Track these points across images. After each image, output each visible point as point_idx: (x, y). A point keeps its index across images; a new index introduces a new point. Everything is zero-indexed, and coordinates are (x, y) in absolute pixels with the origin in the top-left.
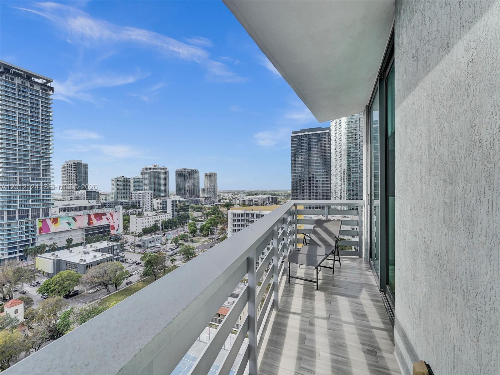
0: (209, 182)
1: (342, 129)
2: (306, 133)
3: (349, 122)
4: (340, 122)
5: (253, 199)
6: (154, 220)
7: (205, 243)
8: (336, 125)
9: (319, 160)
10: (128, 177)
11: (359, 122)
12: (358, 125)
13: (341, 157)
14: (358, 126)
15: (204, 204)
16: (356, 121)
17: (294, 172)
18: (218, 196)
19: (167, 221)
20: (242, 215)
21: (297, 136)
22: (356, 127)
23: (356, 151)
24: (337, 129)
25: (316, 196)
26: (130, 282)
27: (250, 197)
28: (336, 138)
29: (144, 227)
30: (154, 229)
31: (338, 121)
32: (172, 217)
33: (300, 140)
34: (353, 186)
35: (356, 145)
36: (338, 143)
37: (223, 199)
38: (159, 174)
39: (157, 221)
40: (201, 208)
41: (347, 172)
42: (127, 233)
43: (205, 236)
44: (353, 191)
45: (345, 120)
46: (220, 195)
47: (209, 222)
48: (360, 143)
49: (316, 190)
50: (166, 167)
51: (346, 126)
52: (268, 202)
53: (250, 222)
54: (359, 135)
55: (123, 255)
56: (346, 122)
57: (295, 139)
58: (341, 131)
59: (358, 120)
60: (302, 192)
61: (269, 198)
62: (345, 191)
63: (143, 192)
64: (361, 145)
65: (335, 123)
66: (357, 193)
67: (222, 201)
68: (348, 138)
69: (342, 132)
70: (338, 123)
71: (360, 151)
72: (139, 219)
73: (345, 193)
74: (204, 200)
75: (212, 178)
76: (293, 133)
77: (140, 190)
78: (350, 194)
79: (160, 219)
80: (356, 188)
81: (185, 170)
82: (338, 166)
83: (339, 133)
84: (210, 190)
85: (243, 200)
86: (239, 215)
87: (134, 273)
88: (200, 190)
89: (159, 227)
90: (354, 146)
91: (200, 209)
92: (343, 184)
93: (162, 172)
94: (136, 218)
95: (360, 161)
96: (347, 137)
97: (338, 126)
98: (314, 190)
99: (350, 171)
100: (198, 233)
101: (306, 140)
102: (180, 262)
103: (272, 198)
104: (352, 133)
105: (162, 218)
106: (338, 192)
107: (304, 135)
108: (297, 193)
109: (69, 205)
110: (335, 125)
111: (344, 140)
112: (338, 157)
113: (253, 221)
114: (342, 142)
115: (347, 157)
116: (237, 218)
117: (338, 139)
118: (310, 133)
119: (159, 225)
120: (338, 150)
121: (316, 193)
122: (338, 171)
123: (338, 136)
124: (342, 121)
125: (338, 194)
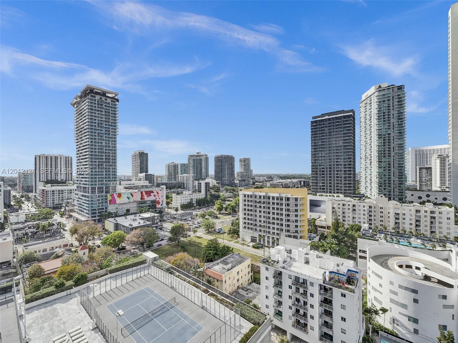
0: (243, 166)
1: (372, 109)
2: (327, 117)
3: (380, 102)
4: (370, 102)
5: (283, 182)
6: (190, 198)
7: (227, 220)
8: (366, 106)
9: (341, 144)
10: (177, 163)
11: (393, 100)
12: (392, 104)
13: (371, 139)
15: (238, 186)
16: (389, 100)
17: (314, 156)
18: (253, 179)
19: (201, 199)
20: (251, 197)
21: (317, 121)
22: (389, 107)
23: (389, 132)
24: (367, 110)
25: (337, 180)
26: (161, 245)
27: (281, 181)
28: (366, 119)
29: (182, 203)
30: (189, 205)
31: (368, 102)
32: (206, 196)
33: (320, 125)
34: (384, 170)
35: (389, 126)
36: (368, 125)
37: (257, 182)
38: (201, 160)
39: (192, 199)
40: (234, 190)
41: (378, 155)
42: (168, 208)
43: (229, 214)
44: (385, 175)
45: (375, 100)
46: (254, 178)
47: (235, 202)
48: (393, 123)
49: (337, 174)
50: (206, 154)
51: (377, 106)
52: (299, 186)
53: (258, 202)
54: (393, 114)
55: (162, 224)
56: (376, 102)
57: (315, 124)
59: (391, 98)
60: (322, 176)
61: (300, 181)
62: (376, 175)
63: (187, 175)
64: (394, 125)
65: (365, 104)
66: (389, 178)
67: (256, 183)
68: (379, 119)
69: (372, 113)
70: (368, 104)
71: (393, 132)
72: (179, 196)
73: (376, 177)
74: (238, 183)
75: (246, 163)
76: (314, 118)
77: (185, 173)
78: (381, 178)
79: (195, 197)
80: (389, 173)
81: (222, 156)
82: (368, 150)
83: (369, 114)
84: (244, 174)
85: (273, 183)
86: (248, 196)
87: (165, 238)
88: (235, 173)
89: (194, 204)
90: (387, 127)
91: (231, 191)
92: (373, 168)
93: (203, 158)
94: (177, 196)
95: (393, 143)
96: (377, 118)
97: (368, 107)
98: (335, 174)
99: (381, 154)
100: (223, 211)
101: (326, 124)
102: (202, 233)
103: (304, 182)
104: (384, 113)
105: (197, 197)
106: (368, 176)
107: (324, 119)
108: (317, 177)
109: (131, 184)
110: (364, 106)
111: (374, 121)
112: (368, 140)
113: (260, 202)
114: (372, 123)
115: (377, 139)
116: (247, 199)
117: (368, 120)
118: (331, 117)
119: (194, 202)
120: (368, 132)
121: (337, 177)
122: (367, 155)
123: (368, 118)
124: (372, 101)
125: (368, 179)
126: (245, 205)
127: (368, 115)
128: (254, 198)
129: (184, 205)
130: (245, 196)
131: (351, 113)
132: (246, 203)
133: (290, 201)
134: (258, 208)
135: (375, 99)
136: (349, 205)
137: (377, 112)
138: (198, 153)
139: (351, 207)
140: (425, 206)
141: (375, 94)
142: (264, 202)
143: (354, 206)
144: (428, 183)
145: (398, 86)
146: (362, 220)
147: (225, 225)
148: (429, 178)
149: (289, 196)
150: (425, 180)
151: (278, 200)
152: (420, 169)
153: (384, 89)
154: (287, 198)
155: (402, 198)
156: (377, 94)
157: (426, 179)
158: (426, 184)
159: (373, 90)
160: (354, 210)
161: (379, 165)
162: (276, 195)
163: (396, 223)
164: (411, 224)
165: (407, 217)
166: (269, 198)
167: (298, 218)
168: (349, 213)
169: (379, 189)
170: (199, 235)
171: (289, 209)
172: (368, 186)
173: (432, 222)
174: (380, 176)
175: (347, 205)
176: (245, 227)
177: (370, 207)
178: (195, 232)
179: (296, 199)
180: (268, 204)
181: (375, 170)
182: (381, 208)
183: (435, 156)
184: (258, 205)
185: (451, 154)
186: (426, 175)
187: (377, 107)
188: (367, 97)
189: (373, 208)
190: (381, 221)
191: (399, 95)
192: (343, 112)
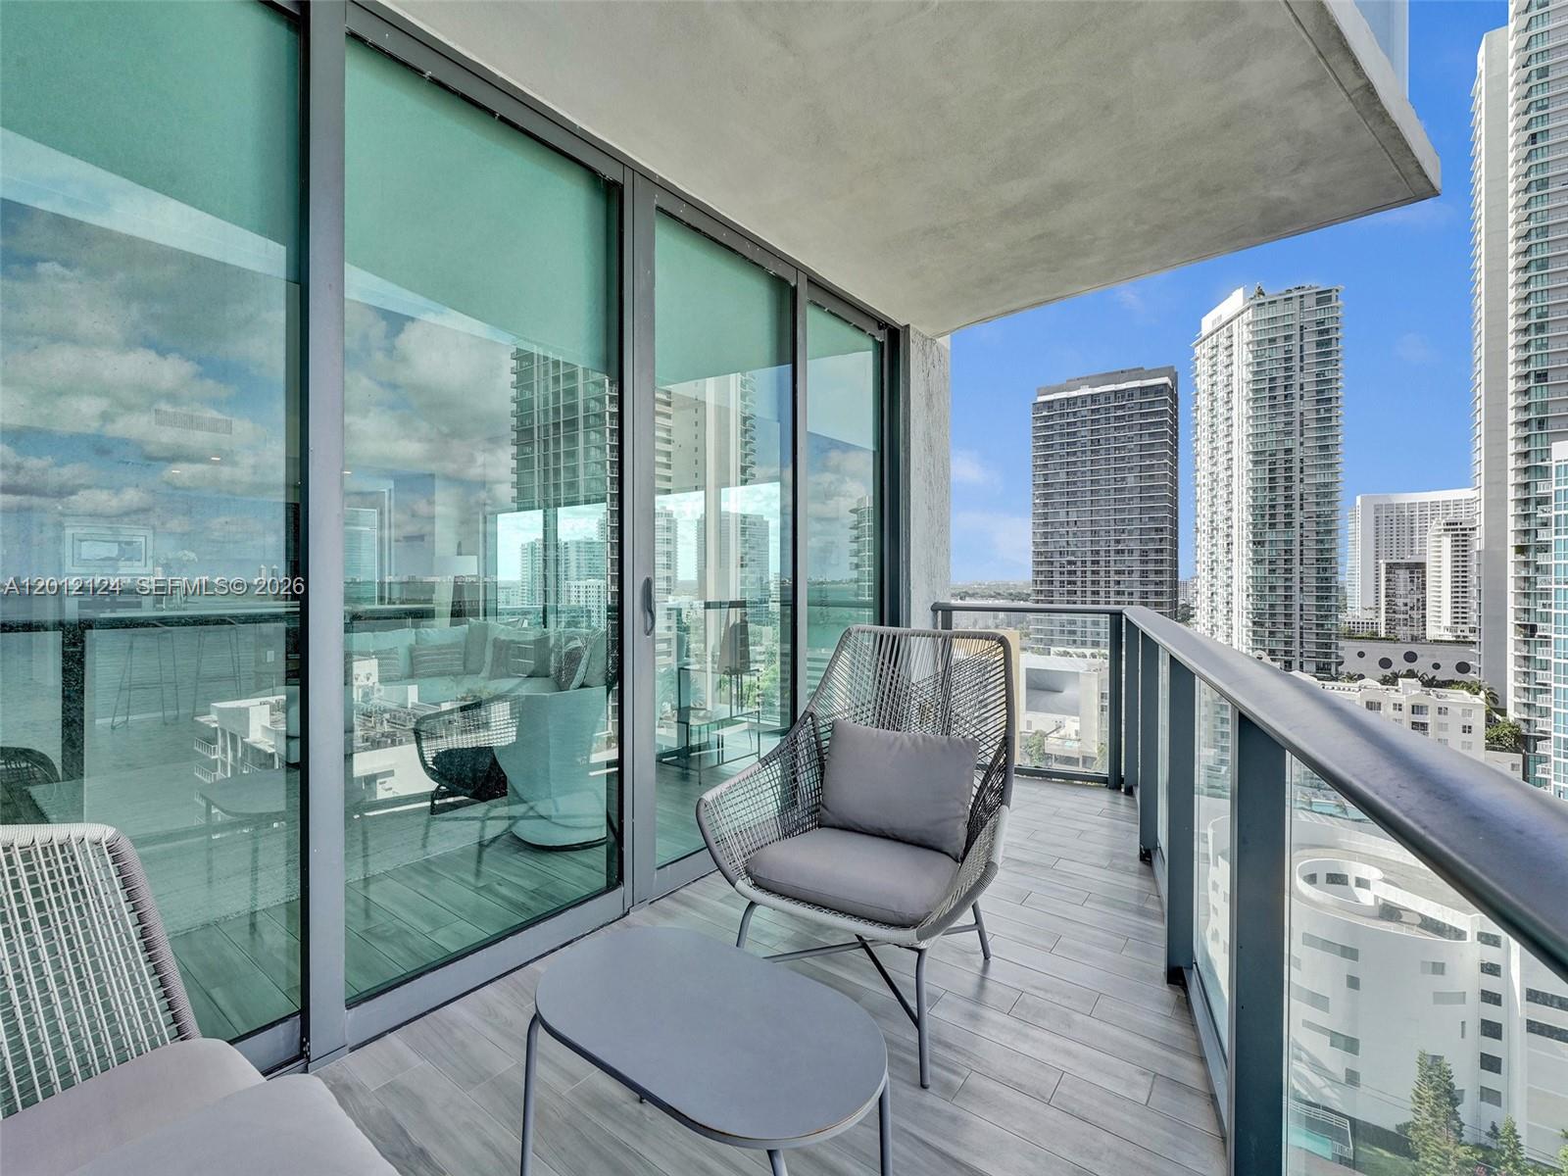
1: (1234, 367)
2: (1086, 391)
3: (1259, 343)
4: (1228, 343)
8: (1216, 355)
9: (1131, 482)
11: (1302, 339)
12: (1297, 350)
13: (1229, 468)
14: (1296, 353)
16: (1288, 338)
17: (1043, 520)
21: (1052, 401)
22: (1288, 359)
23: (1288, 445)
24: (1220, 368)
28: (1216, 400)
31: (1221, 340)
34: (1272, 571)
35: (1287, 424)
36: (1220, 419)
41: (1251, 520)
44: (1272, 588)
45: (1245, 335)
48: (1302, 414)
49: (1118, 583)
51: (1250, 356)
54: (1302, 385)
56: (1248, 344)
57: (1045, 413)
58: (1231, 375)
59: (1296, 332)
60: (1070, 588)
62: (1245, 588)
64: (1305, 422)
65: (1212, 349)
66: (1288, 598)
68: (1256, 400)
69: (1235, 378)
70: (1220, 349)
71: (1302, 444)
73: (1245, 594)
76: (1042, 394)
78: (1262, 597)
80: (1286, 579)
82: (1219, 501)
83: (1225, 383)
90: (1281, 427)
92: (1235, 563)
95: (1302, 481)
96: (1251, 395)
97: (1222, 358)
98: (1112, 584)
99: (1263, 516)
101: (1083, 413)
104: (1272, 380)
106: (1220, 591)
107: (1076, 397)
108: (1052, 592)
110: (1210, 356)
111: (1241, 408)
112: (1220, 468)
114: (1234, 413)
115: (1251, 466)
117: (1220, 403)
118: (1098, 390)
120: (1221, 443)
121: (1118, 593)
122: (1219, 518)
123: (1221, 394)
124: (1235, 339)
125: (1219, 600)
127: (1220, 386)
131: (1165, 380)
135: (1242, 334)
137: (1251, 377)
140: (1397, 691)
141: (1245, 315)
144: (1415, 616)
145: (1318, 293)
148: (1418, 600)
150: (1406, 605)
152: (1391, 568)
153: (1275, 302)
155: (1329, 664)
156: (1248, 316)
157: (1408, 601)
158: (1406, 619)
159: (1235, 301)
161: (1255, 552)
169: (1255, 633)
172: (1220, 623)
174: (1260, 589)
181: (1241, 569)
186: (1409, 588)
187: (1251, 360)
188: (1217, 326)
191: (1320, 323)
192: (1138, 373)
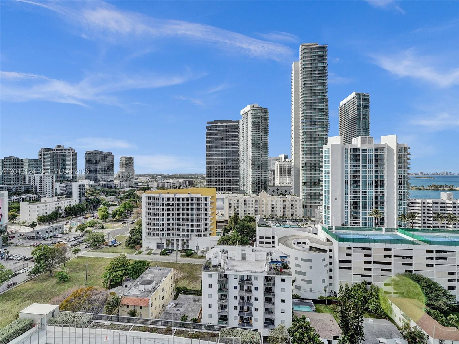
0: (124, 165)
1: (248, 123)
2: (219, 124)
3: (253, 118)
6: (55, 206)
7: (117, 229)
9: (230, 149)
11: (261, 119)
12: (261, 121)
13: (247, 147)
15: (118, 188)
16: (259, 118)
17: (208, 157)
18: (135, 179)
19: (72, 207)
20: (158, 199)
22: (259, 123)
23: (259, 142)
24: (245, 123)
25: (227, 180)
27: (168, 181)
29: (41, 215)
30: (54, 217)
31: (245, 116)
32: (79, 202)
33: (214, 130)
34: (256, 171)
35: (259, 138)
36: (245, 135)
38: (64, 155)
39: (58, 208)
40: (116, 193)
41: (252, 159)
42: (14, 224)
43: (118, 221)
44: (256, 175)
46: (137, 178)
47: (123, 206)
48: (262, 136)
49: (227, 174)
50: (72, 148)
52: (185, 185)
53: (166, 205)
54: (262, 129)
56: (251, 118)
57: (209, 129)
59: (260, 117)
60: (215, 176)
61: (186, 181)
62: (251, 175)
63: (41, 175)
64: (262, 138)
65: (243, 118)
66: (259, 177)
67: (139, 184)
68: (253, 131)
69: (248, 126)
70: (245, 118)
71: (262, 142)
72: (34, 206)
73: (251, 177)
74: (119, 184)
75: (128, 161)
76: (208, 123)
78: (254, 178)
79: (63, 205)
80: (259, 173)
81: (97, 153)
82: (245, 155)
84: (126, 174)
85: (160, 183)
86: (154, 199)
89: (61, 214)
91: (113, 193)
92: (248, 169)
93: (67, 153)
94: (29, 205)
97: (245, 121)
99: (254, 159)
100: (110, 218)
101: (219, 130)
102: (86, 251)
103: (189, 182)
104: (256, 127)
105: (66, 204)
107: (217, 125)
108: (211, 177)
110: (242, 120)
111: (250, 133)
112: (245, 147)
113: (168, 204)
114: (248, 134)
115: (252, 147)
116: (152, 201)
117: (245, 131)
118: (222, 124)
119: (61, 212)
120: (245, 141)
121: (227, 177)
122: (245, 159)
123: (245, 129)
124: (248, 116)
125: (245, 178)
126: (149, 209)
127: (245, 127)
128: (161, 201)
129: (44, 217)
130: (149, 198)
131: (238, 124)
132: (152, 206)
133: (200, 201)
134: (167, 211)
135: (250, 115)
136: (242, 200)
137: (252, 126)
138: (59, 146)
139: (243, 202)
140: (287, 198)
141: (250, 111)
142: (172, 203)
143: (245, 201)
145: (265, 109)
146: (251, 212)
147: (118, 236)
148: (274, 177)
149: (199, 195)
150: (271, 179)
151: (189, 200)
153: (256, 109)
154: (197, 198)
156: (251, 112)
158: (271, 182)
159: (248, 108)
160: (245, 204)
161: (253, 167)
162: (186, 196)
163: (272, 211)
164: (281, 211)
165: (278, 206)
166: (178, 199)
167: (208, 217)
168: (241, 207)
169: (253, 186)
170: (84, 254)
171: (199, 209)
172: (245, 184)
173: (291, 208)
174: (255, 175)
175: (240, 201)
176: (149, 234)
177: (256, 201)
178: (76, 251)
179: (206, 199)
180: (177, 205)
181: (250, 172)
182: (264, 201)
183: (277, 162)
184: (166, 207)
185: (293, 161)
186: (271, 175)
187: (252, 122)
188: (244, 113)
189: (258, 201)
190: (263, 211)
191: (265, 116)
192: (231, 121)
